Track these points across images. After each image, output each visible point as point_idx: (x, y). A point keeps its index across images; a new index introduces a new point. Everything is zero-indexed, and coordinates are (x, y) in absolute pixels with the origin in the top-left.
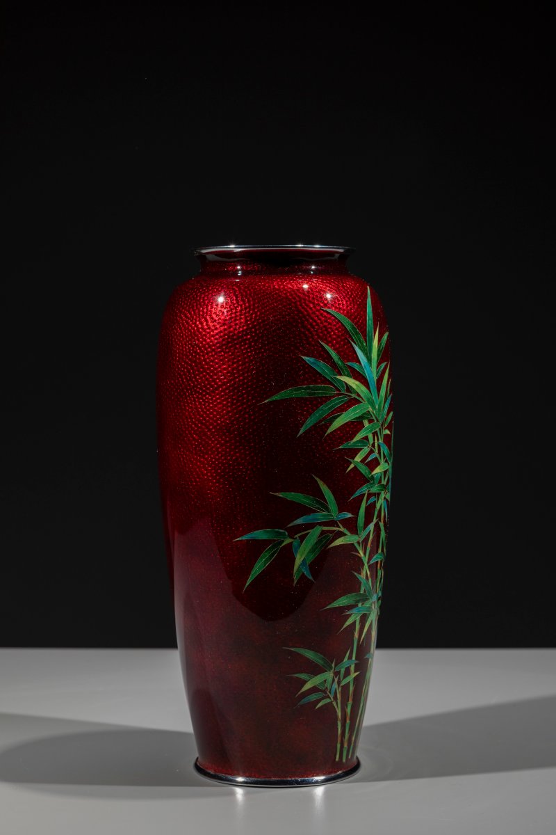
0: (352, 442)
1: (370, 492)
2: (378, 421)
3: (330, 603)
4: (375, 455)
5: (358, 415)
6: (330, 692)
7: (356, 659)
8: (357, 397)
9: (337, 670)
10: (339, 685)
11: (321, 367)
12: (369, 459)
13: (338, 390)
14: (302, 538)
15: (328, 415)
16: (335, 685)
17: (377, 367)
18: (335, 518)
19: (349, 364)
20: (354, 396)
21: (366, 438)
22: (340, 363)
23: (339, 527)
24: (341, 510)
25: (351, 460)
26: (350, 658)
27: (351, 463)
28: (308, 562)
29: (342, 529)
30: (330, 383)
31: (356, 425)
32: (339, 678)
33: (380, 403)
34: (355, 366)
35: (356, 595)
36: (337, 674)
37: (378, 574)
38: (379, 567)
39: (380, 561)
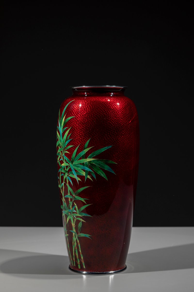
1: (61, 172)
2: (62, 147)
4: (62, 159)
5: (58, 145)
17: (63, 129)
20: (58, 138)
21: (59, 153)
33: (63, 141)
37: (70, 203)
38: (70, 200)
39: (70, 198)
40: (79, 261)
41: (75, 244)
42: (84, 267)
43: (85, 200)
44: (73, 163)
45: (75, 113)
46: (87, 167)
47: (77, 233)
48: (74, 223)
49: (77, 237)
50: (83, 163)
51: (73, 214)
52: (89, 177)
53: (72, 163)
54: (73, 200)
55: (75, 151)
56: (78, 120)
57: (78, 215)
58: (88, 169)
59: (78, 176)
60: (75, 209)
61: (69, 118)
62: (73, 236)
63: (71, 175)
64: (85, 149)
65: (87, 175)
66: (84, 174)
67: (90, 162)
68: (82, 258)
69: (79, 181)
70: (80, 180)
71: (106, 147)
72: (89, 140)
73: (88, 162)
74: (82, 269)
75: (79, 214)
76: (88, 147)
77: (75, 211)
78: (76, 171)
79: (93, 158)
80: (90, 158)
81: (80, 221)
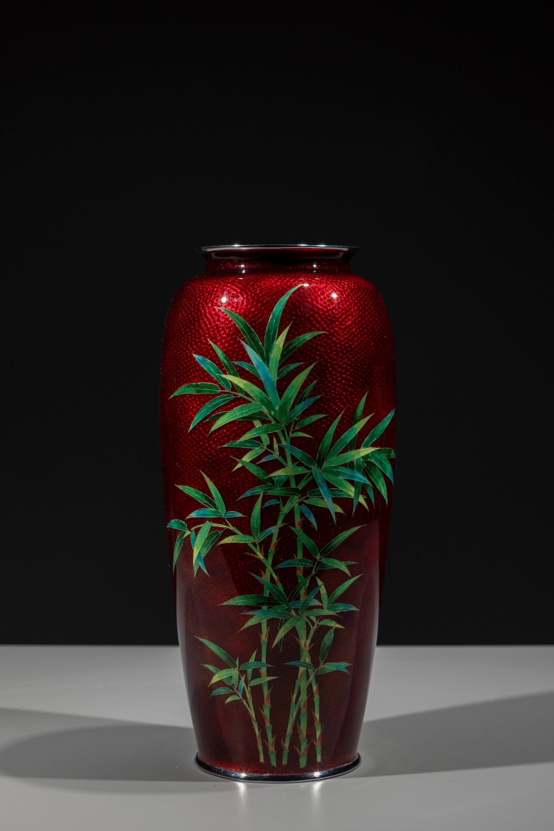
0: (238, 441)
1: (267, 494)
2: (278, 422)
3: (226, 600)
4: (275, 456)
5: (245, 415)
6: (237, 689)
7: (268, 662)
8: (245, 397)
9: (242, 668)
10: (247, 685)
11: (207, 365)
12: (264, 460)
13: (222, 388)
14: (197, 531)
15: (213, 412)
16: (243, 684)
17: (280, 368)
18: (223, 515)
19: (236, 363)
20: (240, 395)
21: (258, 439)
22: (225, 362)
23: (228, 526)
24: (228, 508)
25: (238, 460)
26: (258, 659)
27: (237, 463)
28: (203, 556)
29: (231, 528)
30: (216, 382)
31: (244, 425)
32: (246, 678)
33: (285, 403)
34: (245, 365)
35: (258, 597)
36: (242, 673)
37: (299, 581)
38: (300, 574)
39: (301, 567)
40: (304, 746)
41: (304, 697)
42: (319, 759)
43: (348, 567)
44: (322, 466)
45: (322, 320)
46: (359, 471)
47: (315, 663)
48: (307, 639)
49: (312, 677)
50: (352, 462)
51: (307, 614)
52: (361, 500)
53: (320, 465)
54: (313, 572)
55: (332, 430)
56: (334, 342)
57: (326, 612)
58: (362, 477)
59: (336, 501)
60: (318, 597)
61: (308, 336)
62: (300, 674)
63: (313, 501)
64: (356, 422)
65: (357, 495)
66: (351, 492)
67: (365, 457)
68: (318, 734)
69: (337, 514)
70: (339, 510)
71: (390, 415)
72: (365, 396)
73: (363, 457)
74: (312, 765)
75: (328, 609)
76: (364, 416)
77: (316, 603)
78: (330, 486)
79: (373, 445)
80: (366, 446)
81: (328, 628)
